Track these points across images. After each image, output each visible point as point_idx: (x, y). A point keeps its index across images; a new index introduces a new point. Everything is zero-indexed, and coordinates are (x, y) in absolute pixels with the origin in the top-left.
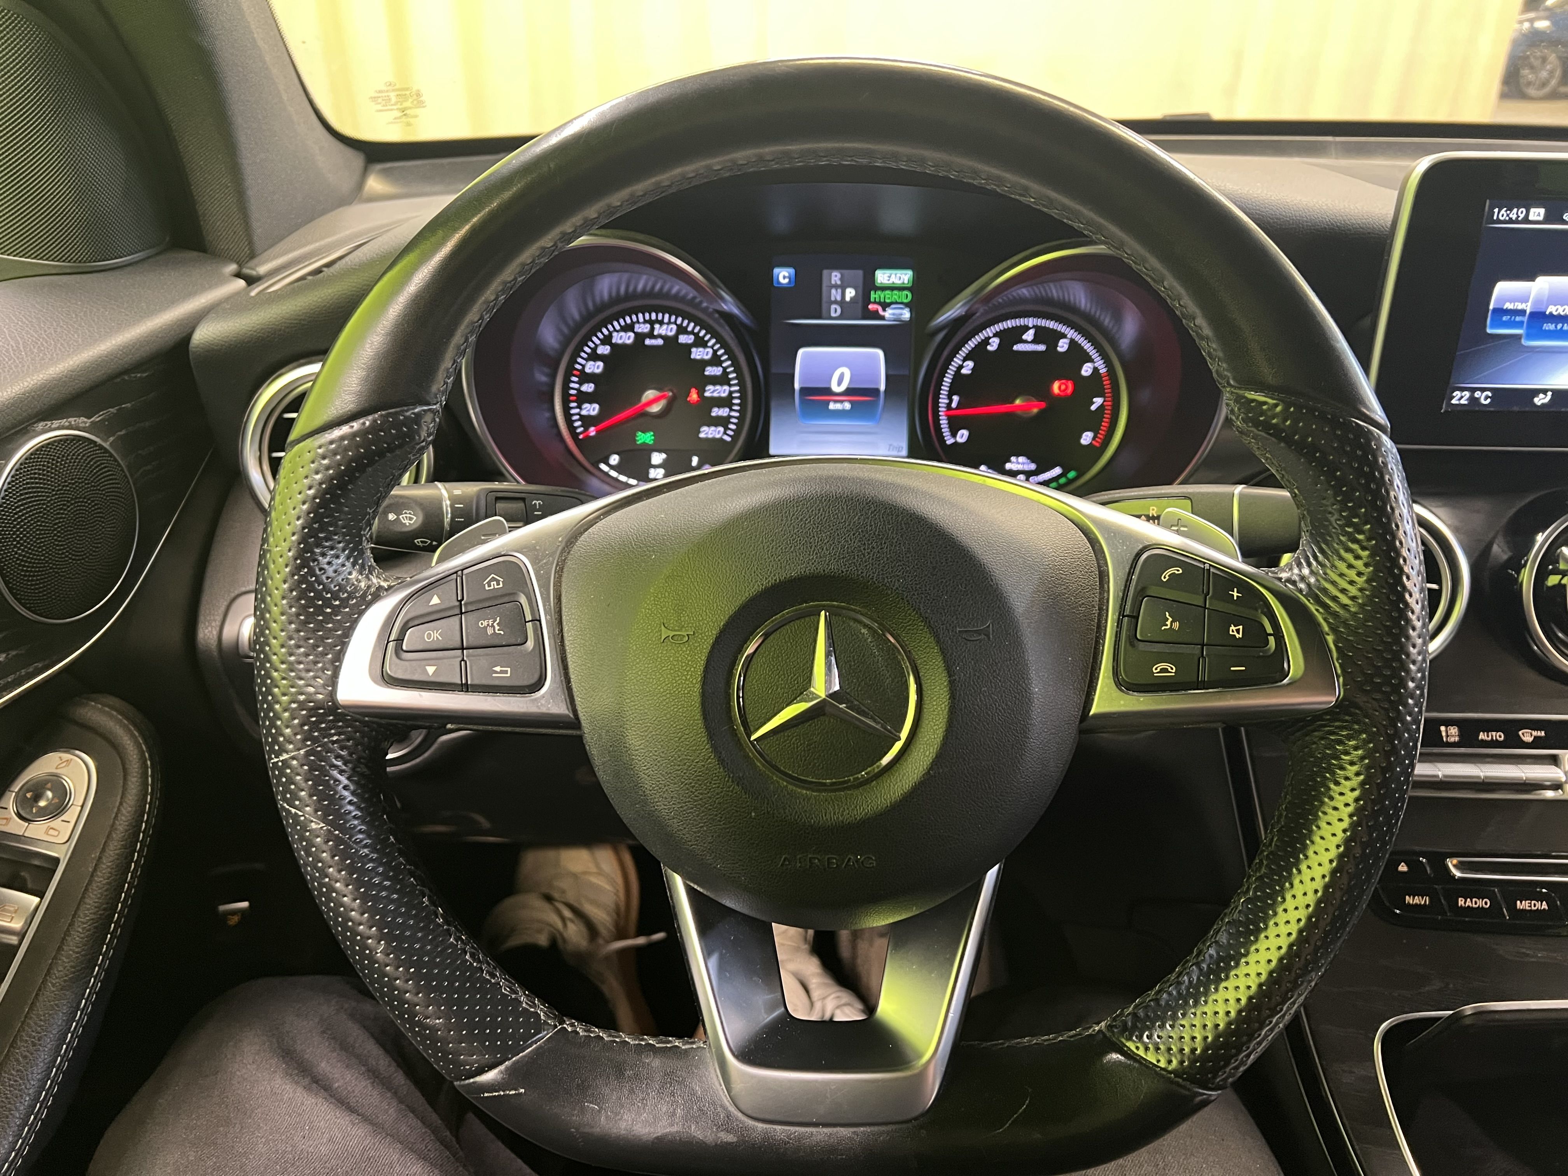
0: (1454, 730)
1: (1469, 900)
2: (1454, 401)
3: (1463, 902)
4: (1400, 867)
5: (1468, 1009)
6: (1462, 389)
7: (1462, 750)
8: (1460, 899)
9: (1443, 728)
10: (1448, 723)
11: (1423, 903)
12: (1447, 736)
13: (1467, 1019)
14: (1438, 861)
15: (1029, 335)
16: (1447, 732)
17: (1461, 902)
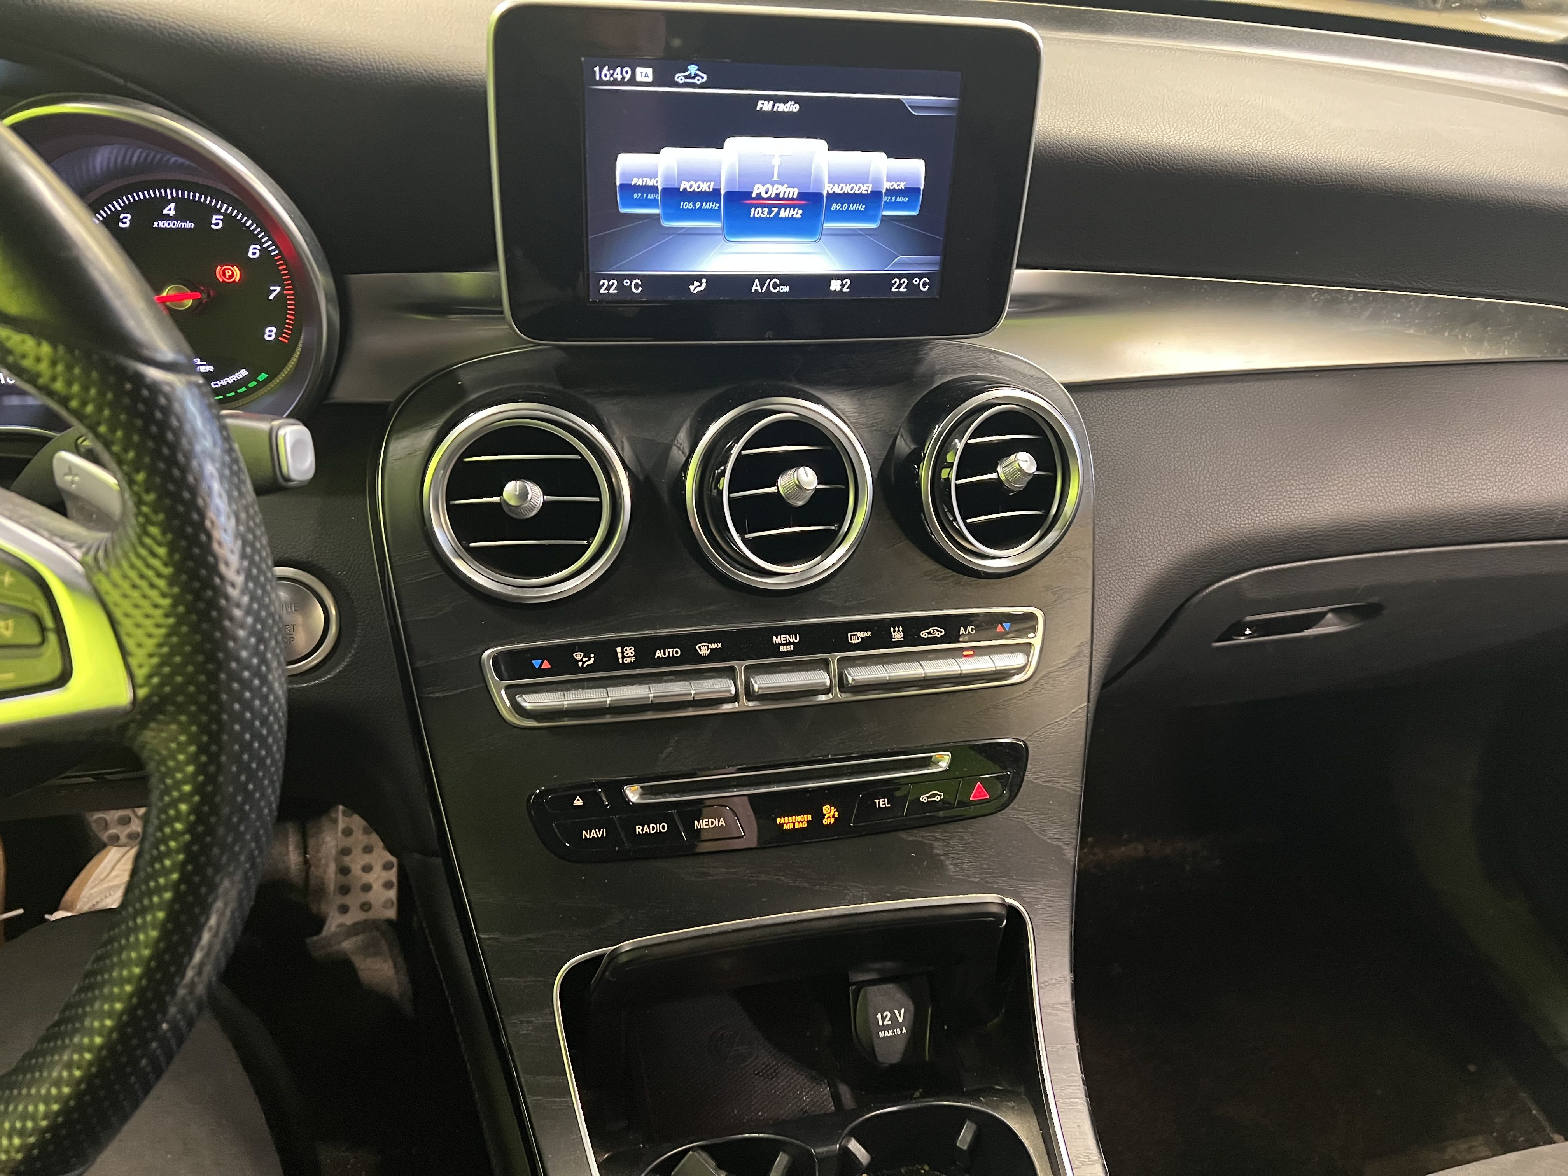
0: (630, 651)
1: (646, 826)
2: (602, 291)
3: (640, 830)
4: (575, 802)
5: (626, 945)
6: (609, 278)
7: (638, 671)
8: (637, 827)
9: (619, 650)
10: (624, 643)
11: (600, 836)
12: (623, 657)
13: (623, 955)
14: (616, 790)
15: (170, 210)
16: (623, 652)
17: (638, 829)
